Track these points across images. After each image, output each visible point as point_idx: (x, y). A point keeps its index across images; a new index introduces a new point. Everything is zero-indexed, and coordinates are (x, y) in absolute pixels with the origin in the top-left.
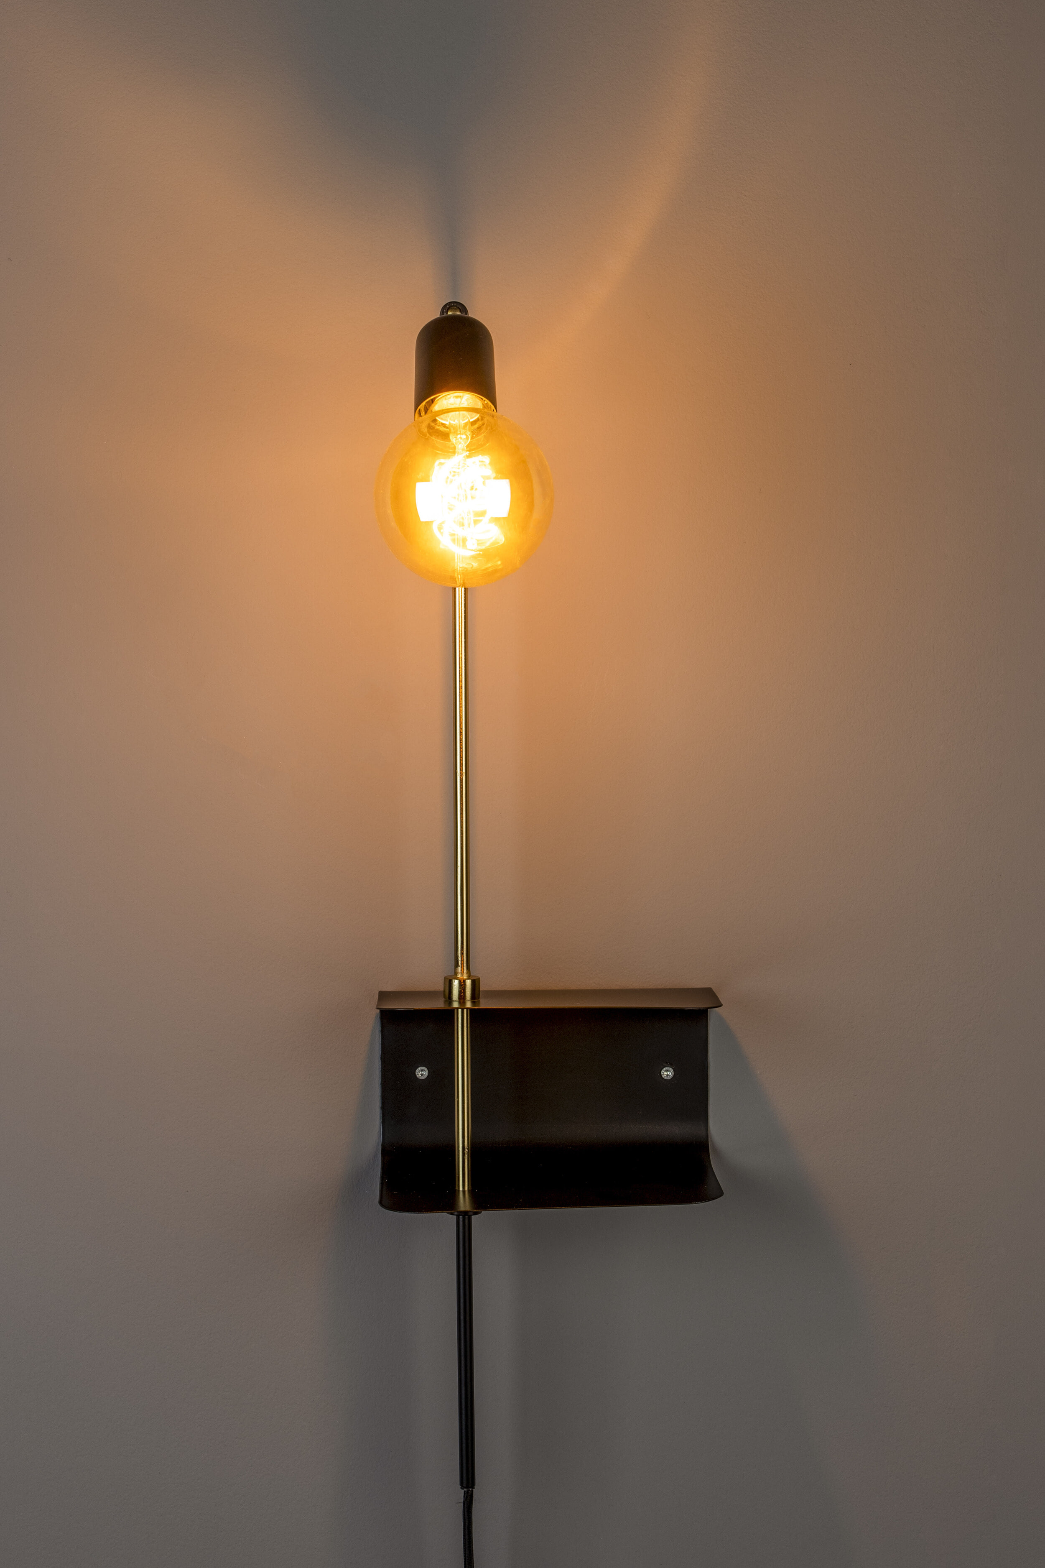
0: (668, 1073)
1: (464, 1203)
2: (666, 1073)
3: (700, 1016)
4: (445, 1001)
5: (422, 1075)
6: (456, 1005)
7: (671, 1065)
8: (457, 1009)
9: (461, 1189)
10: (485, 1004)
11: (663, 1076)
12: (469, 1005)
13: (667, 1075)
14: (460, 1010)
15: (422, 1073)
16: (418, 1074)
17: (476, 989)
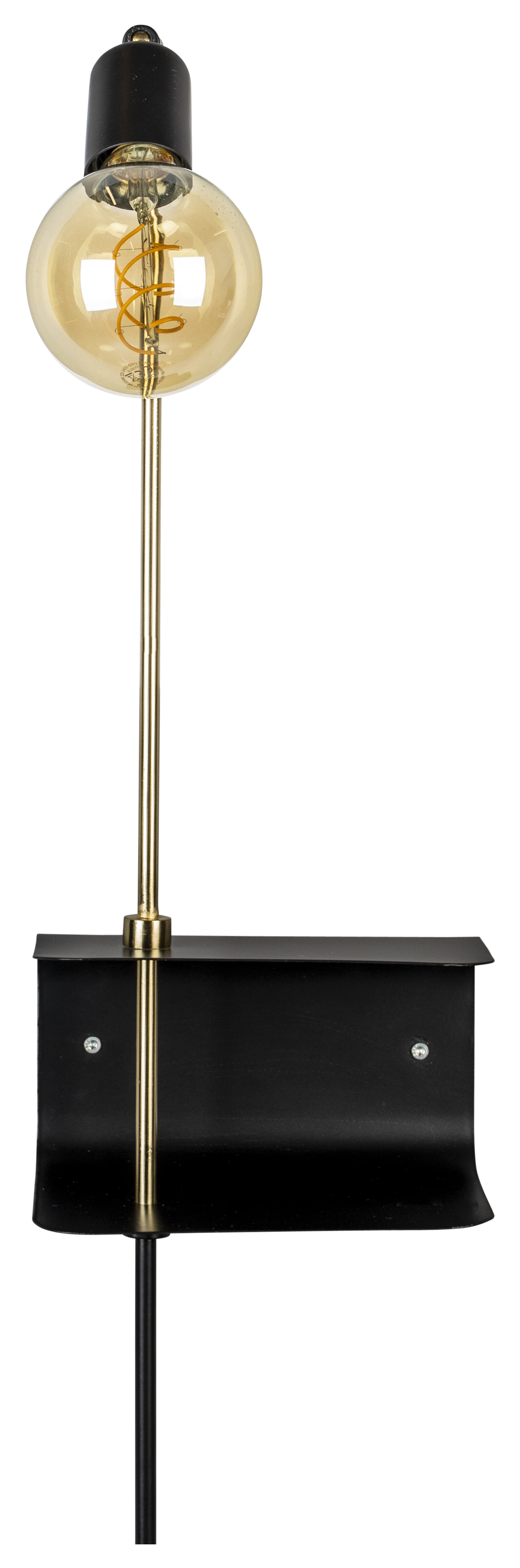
0: (421, 1051)
1: (146, 1221)
2: (418, 1051)
3: (464, 975)
4: (125, 950)
5: (93, 1048)
6: (138, 954)
7: (424, 1041)
8: (141, 959)
9: (142, 1203)
10: (177, 953)
11: (414, 1055)
12: (156, 954)
13: (420, 1054)
14: (144, 962)
15: (92, 1045)
16: (87, 1047)
17: (167, 936)
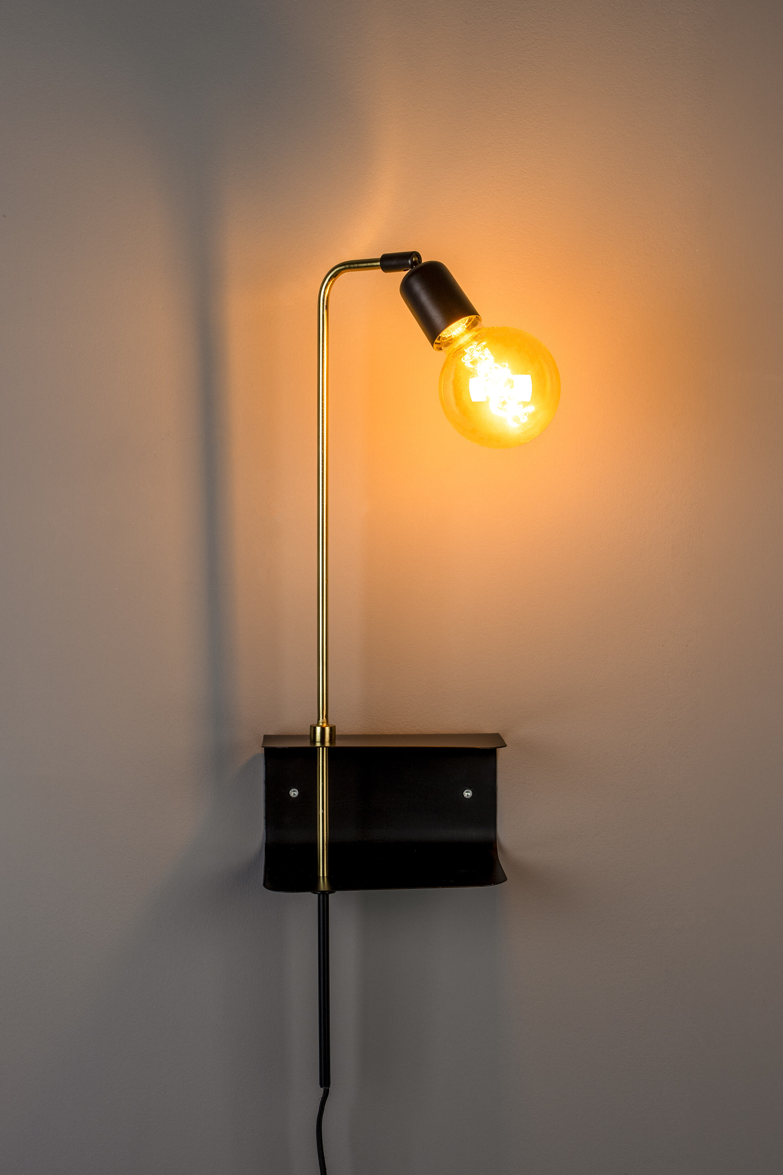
0: (468, 794)
1: (323, 885)
2: (467, 794)
3: (490, 754)
4: (311, 742)
5: (294, 794)
6: (318, 744)
7: (470, 788)
8: (319, 747)
9: (321, 875)
10: (338, 744)
11: (465, 796)
12: (327, 744)
13: (468, 795)
14: (321, 748)
15: (294, 793)
16: (291, 794)
17: (333, 734)
